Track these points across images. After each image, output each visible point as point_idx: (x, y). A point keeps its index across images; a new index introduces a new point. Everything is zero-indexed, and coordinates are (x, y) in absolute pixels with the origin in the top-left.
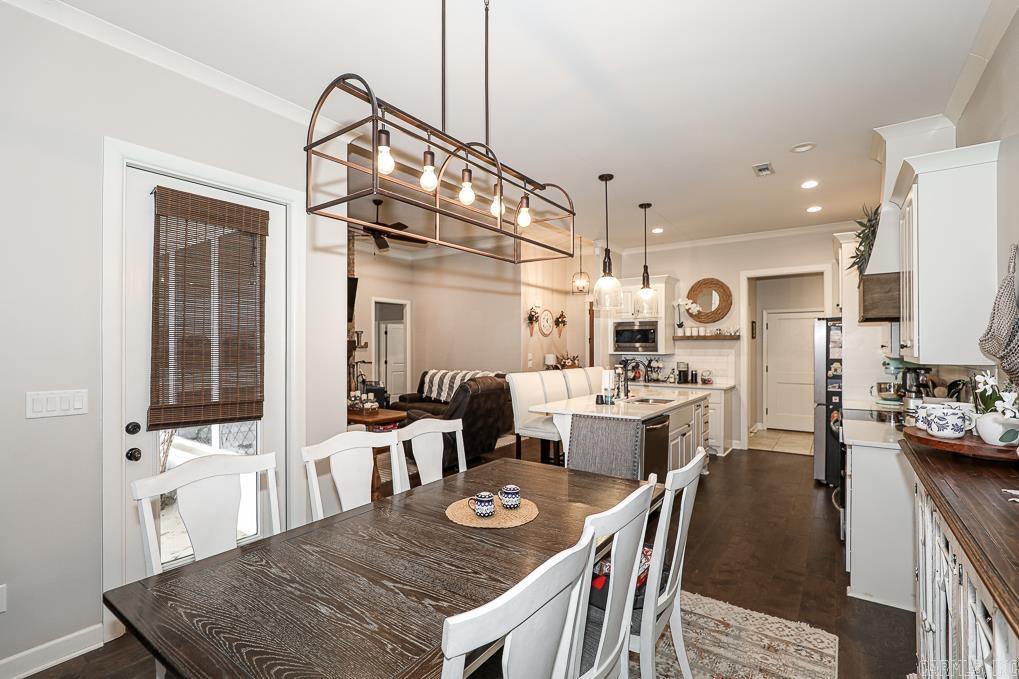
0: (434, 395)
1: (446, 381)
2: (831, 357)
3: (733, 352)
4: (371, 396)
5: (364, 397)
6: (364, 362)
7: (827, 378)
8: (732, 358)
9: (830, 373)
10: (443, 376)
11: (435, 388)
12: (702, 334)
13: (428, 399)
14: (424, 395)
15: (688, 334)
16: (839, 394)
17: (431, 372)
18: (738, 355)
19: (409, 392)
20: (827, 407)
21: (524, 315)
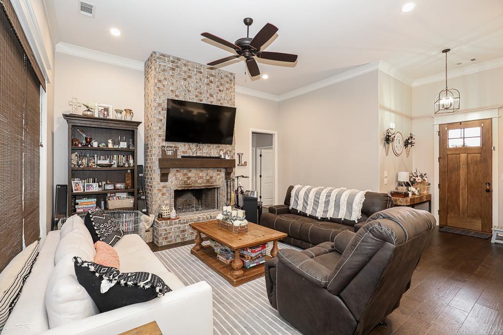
0: (300, 208)
1: (312, 196)
4: (241, 213)
5: (234, 213)
6: (243, 177)
10: (309, 191)
11: (301, 202)
13: (294, 212)
14: (290, 207)
17: (296, 187)
19: (276, 204)
21: (381, 136)
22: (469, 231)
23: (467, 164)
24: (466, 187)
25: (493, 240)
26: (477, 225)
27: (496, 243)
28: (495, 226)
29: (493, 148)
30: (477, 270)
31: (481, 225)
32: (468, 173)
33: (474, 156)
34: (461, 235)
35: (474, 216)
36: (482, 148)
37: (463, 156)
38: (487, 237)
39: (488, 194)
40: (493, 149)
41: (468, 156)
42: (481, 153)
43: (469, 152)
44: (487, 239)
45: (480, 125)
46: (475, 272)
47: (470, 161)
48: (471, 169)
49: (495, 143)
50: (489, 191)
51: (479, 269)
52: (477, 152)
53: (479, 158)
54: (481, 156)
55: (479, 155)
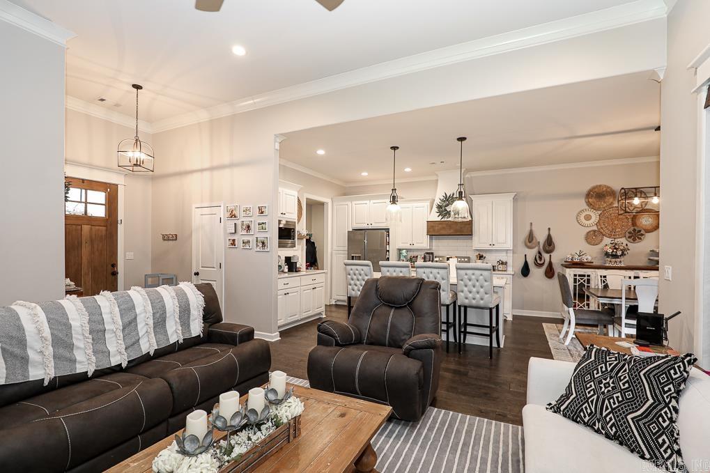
23: (91, 240)
24: (89, 272)
32: (92, 252)
33: (99, 229)
36: (107, 219)
37: (86, 228)
40: (119, 222)
41: (91, 229)
42: (106, 226)
43: (94, 223)
45: (105, 191)
47: (94, 236)
48: (96, 246)
49: (121, 216)
50: (115, 274)
52: (102, 224)
53: (104, 233)
54: (107, 230)
55: (104, 228)
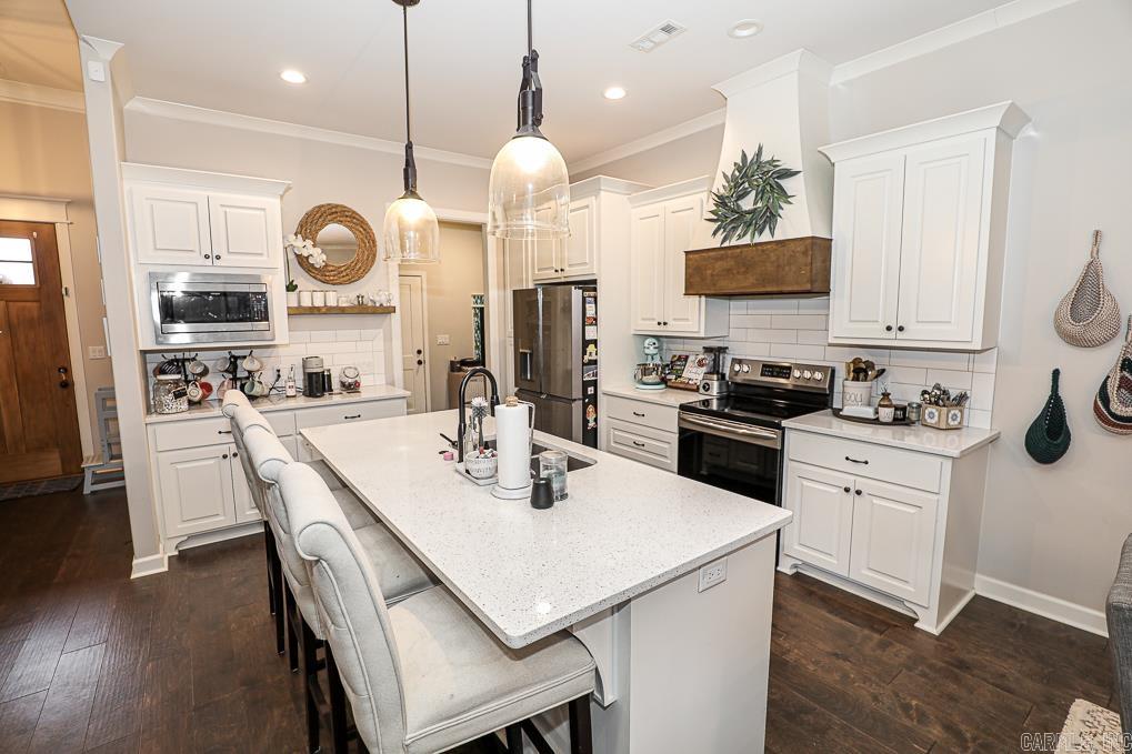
2: (587, 338)
3: (381, 331)
7: (584, 364)
8: (379, 344)
9: (587, 358)
12: (332, 302)
15: (306, 303)
16: (595, 383)
18: (388, 339)
20: (584, 400)
22: (35, 482)
23: (10, 327)
25: (88, 489)
26: (52, 464)
27: (93, 493)
28: (88, 459)
29: (63, 290)
30: (60, 572)
31: (59, 461)
33: (23, 308)
34: (17, 499)
35: (42, 447)
36: (40, 288)
38: (75, 485)
39: (65, 392)
40: (64, 292)
41: (7, 306)
42: (39, 302)
44: (74, 490)
45: (29, 236)
46: (56, 580)
48: (21, 338)
49: (68, 280)
50: (67, 385)
51: (63, 569)
52: (30, 298)
53: (35, 314)
54: (40, 307)
55: (35, 304)
